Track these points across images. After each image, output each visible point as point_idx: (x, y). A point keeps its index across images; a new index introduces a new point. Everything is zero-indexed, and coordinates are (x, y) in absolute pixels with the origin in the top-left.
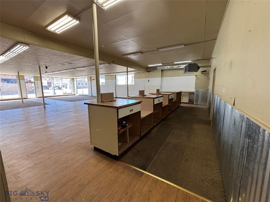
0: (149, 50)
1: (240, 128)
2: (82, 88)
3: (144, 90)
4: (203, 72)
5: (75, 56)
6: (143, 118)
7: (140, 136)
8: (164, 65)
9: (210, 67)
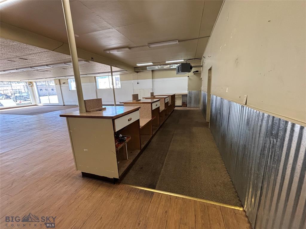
0: (138, 45)
1: (259, 128)
2: (47, 95)
3: (138, 94)
4: (196, 73)
5: (31, 48)
6: (142, 127)
7: (141, 148)
8: (155, 64)
9: (202, 67)
